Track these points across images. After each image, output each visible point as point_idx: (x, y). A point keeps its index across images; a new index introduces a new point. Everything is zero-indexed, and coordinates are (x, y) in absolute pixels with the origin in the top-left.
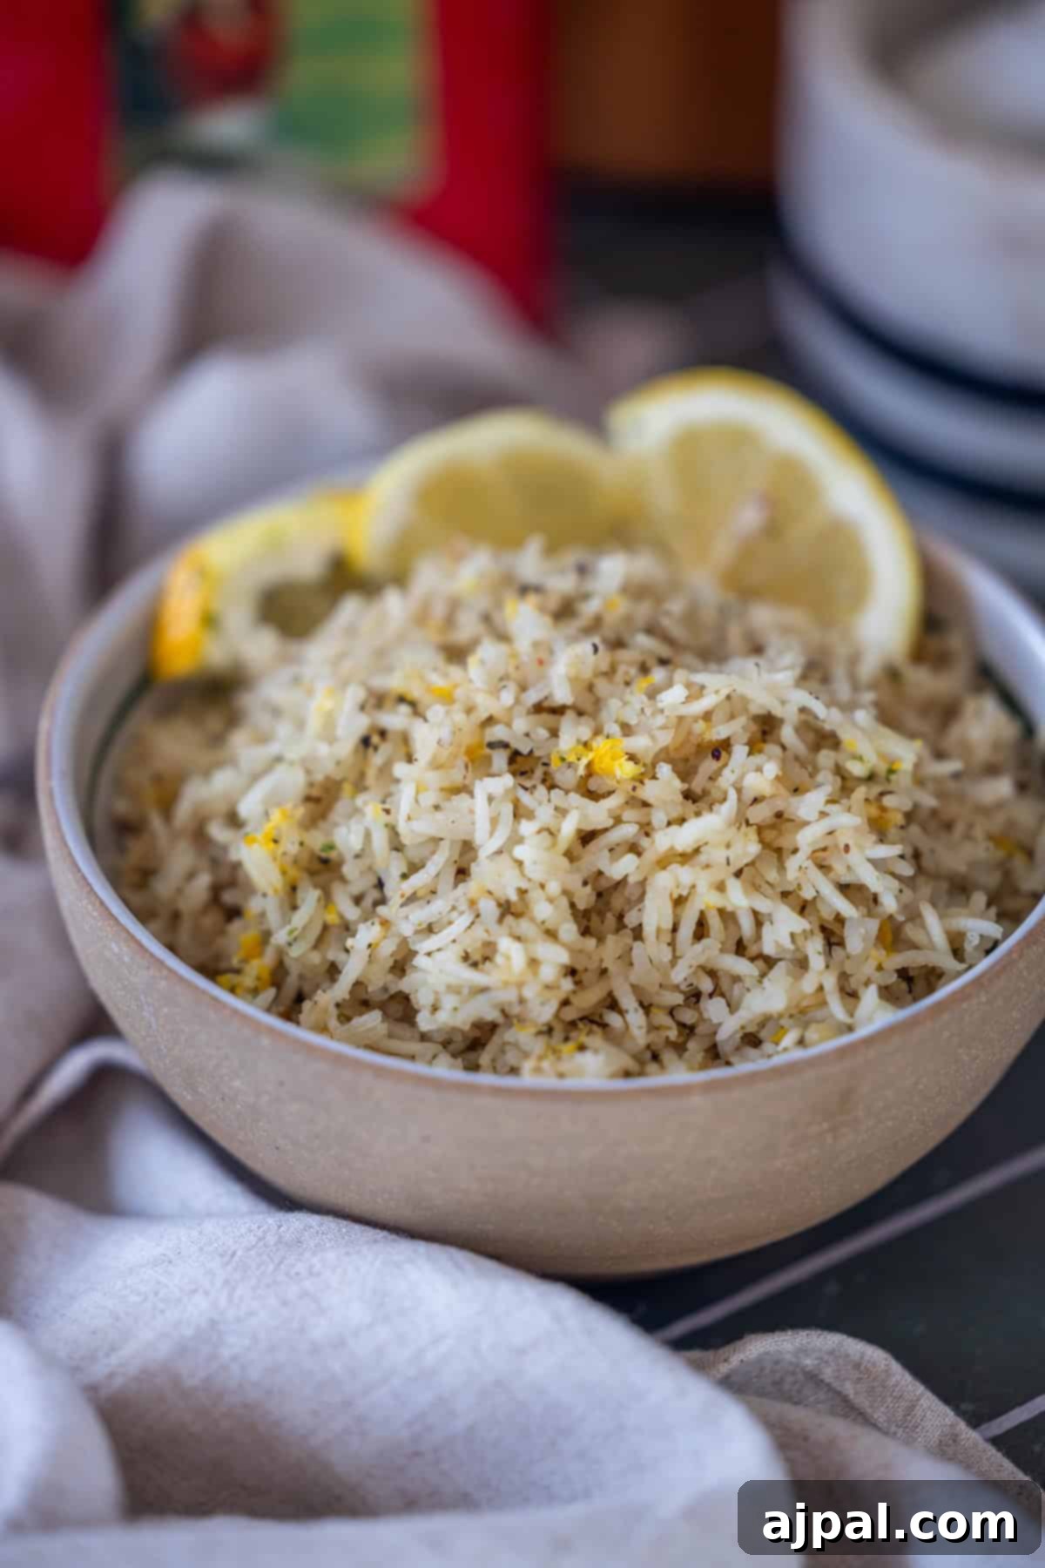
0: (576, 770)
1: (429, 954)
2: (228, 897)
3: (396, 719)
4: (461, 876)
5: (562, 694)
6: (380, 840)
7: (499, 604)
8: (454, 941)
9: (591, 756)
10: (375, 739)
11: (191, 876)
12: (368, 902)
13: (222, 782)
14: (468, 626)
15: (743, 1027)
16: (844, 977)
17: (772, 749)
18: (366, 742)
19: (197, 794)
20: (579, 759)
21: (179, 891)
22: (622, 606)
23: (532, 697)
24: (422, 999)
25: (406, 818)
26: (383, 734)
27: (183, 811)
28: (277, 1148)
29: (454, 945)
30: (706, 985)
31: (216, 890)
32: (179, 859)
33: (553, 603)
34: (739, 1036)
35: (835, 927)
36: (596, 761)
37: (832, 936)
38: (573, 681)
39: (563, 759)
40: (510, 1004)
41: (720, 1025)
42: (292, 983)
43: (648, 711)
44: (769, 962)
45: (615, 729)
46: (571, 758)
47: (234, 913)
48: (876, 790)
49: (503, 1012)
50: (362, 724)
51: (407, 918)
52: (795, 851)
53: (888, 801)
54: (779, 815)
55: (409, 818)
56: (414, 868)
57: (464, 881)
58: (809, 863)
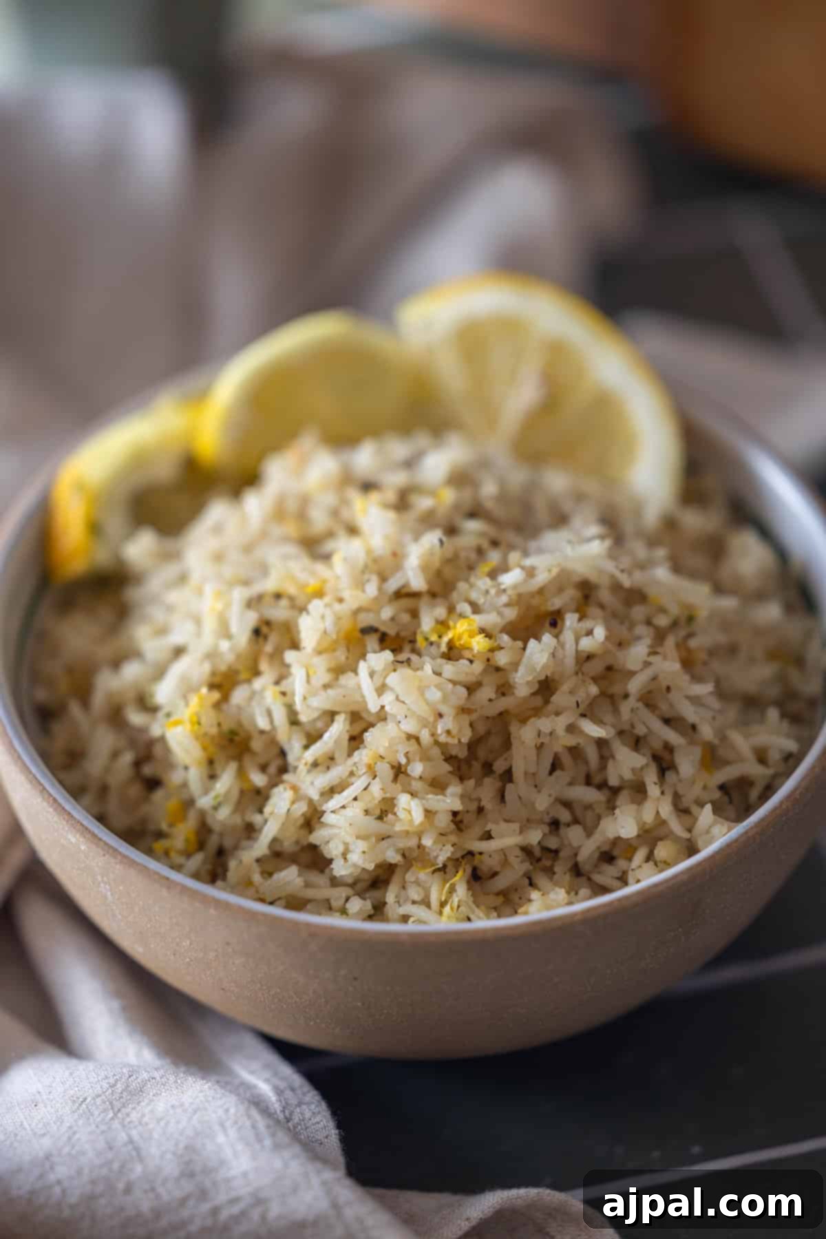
0: (439, 646)
1: (333, 812)
2: (147, 770)
3: (279, 613)
4: (354, 744)
5: (418, 583)
6: (280, 716)
7: (345, 502)
8: (355, 799)
9: (450, 635)
10: (265, 629)
11: (115, 755)
12: (272, 769)
13: (131, 672)
14: (319, 519)
15: (598, 848)
16: (677, 798)
17: (593, 611)
18: (257, 632)
19: (109, 684)
20: (440, 637)
21: (107, 770)
22: (448, 496)
23: (393, 585)
24: (333, 850)
25: (302, 698)
26: (268, 623)
27: (99, 699)
28: (223, 989)
29: (355, 803)
30: (565, 816)
31: (137, 764)
32: (103, 742)
33: (391, 496)
34: (596, 855)
35: (666, 755)
36: (456, 639)
37: (664, 763)
38: (424, 568)
39: (426, 639)
40: (410, 849)
41: (580, 847)
42: (213, 842)
43: (493, 591)
44: (615, 791)
45: (466, 608)
46: (434, 638)
47: (153, 784)
48: (682, 633)
49: (404, 856)
50: (252, 618)
51: (312, 783)
52: (626, 696)
53: (693, 643)
54: (609, 668)
55: (305, 698)
56: (312, 738)
57: (358, 748)
58: (640, 705)
